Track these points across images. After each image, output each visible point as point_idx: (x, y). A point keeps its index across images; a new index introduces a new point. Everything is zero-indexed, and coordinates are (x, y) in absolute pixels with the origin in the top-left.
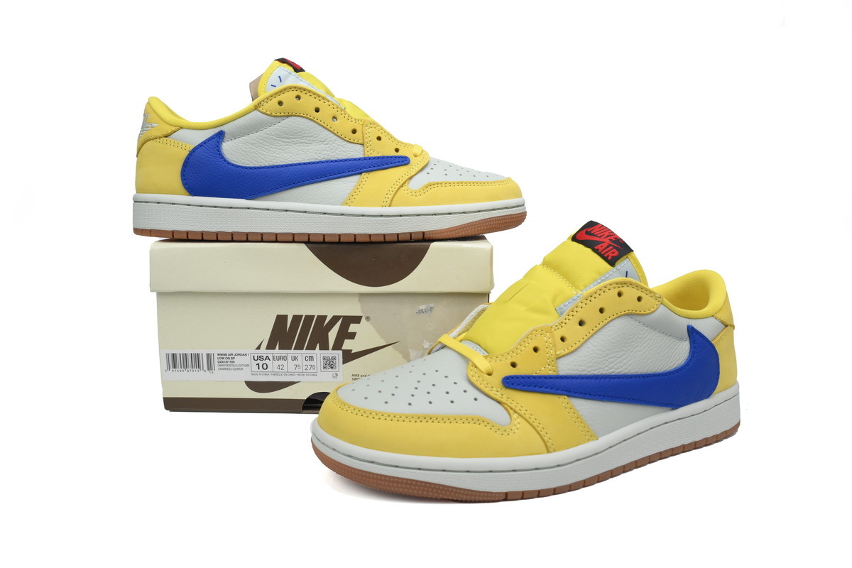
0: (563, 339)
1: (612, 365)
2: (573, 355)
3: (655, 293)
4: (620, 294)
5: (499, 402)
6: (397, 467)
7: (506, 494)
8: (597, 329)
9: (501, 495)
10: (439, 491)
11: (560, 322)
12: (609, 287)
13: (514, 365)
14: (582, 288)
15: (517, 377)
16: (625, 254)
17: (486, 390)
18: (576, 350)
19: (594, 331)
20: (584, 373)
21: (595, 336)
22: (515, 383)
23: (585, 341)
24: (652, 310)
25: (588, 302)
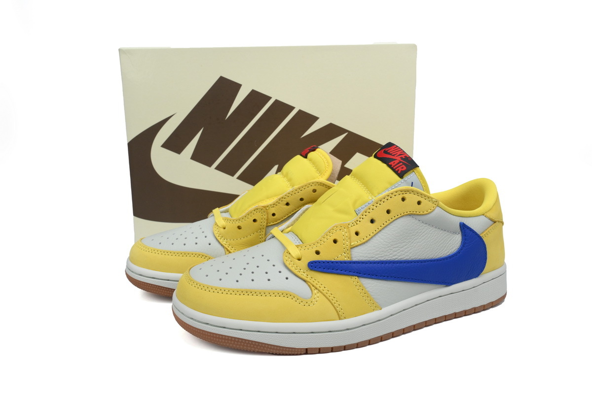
0: (357, 234)
1: (395, 253)
2: (364, 245)
3: (432, 198)
4: (403, 199)
5: (305, 281)
6: (224, 328)
7: (307, 349)
8: (385, 225)
9: (302, 350)
10: (255, 347)
11: (355, 220)
12: (395, 194)
13: (318, 253)
14: (376, 195)
15: (319, 262)
16: (412, 169)
17: (296, 272)
18: (367, 242)
19: (382, 228)
20: (372, 259)
21: (383, 231)
22: (317, 266)
23: (375, 235)
24: (429, 211)
25: (378, 205)
